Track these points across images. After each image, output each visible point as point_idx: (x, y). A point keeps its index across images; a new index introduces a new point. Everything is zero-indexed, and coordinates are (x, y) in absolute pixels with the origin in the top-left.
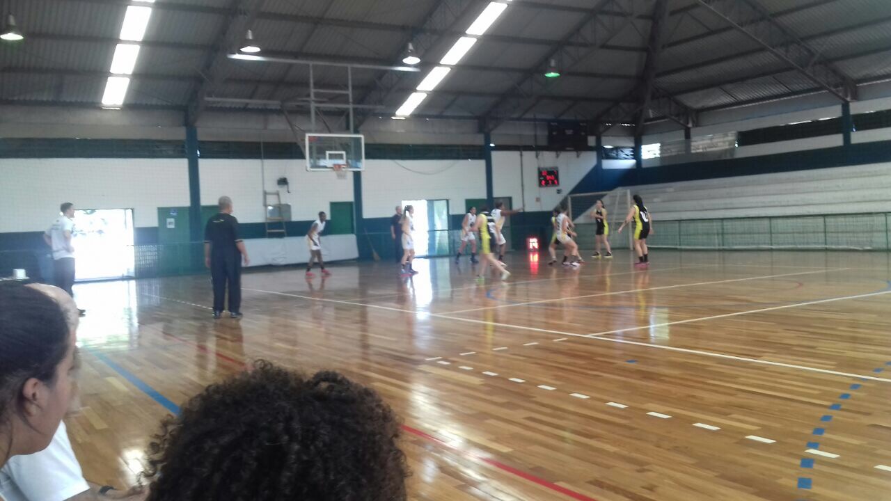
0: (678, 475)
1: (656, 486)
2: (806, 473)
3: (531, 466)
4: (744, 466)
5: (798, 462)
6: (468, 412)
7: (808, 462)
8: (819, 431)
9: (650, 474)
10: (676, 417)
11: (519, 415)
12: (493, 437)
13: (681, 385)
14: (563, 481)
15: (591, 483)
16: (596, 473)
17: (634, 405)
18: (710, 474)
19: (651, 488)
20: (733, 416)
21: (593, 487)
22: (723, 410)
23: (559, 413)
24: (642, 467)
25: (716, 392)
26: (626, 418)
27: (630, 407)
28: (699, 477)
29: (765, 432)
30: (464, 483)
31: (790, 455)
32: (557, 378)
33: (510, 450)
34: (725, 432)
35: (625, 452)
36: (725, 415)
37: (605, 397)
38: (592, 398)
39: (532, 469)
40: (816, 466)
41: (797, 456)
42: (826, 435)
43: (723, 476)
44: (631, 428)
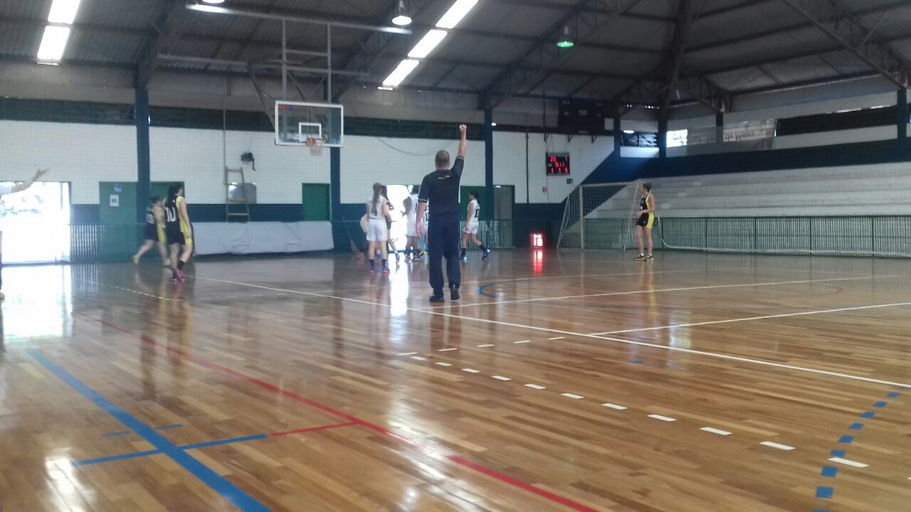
0: (677, 480)
1: (650, 491)
2: (827, 482)
3: (505, 467)
4: (756, 472)
5: (819, 470)
6: (441, 409)
7: (830, 471)
8: (846, 439)
9: (643, 478)
10: (681, 420)
11: (499, 414)
12: (465, 435)
13: (691, 387)
14: (542, 482)
15: (574, 485)
16: (583, 476)
17: (634, 406)
18: (714, 480)
19: (644, 493)
20: (749, 421)
21: (574, 489)
22: (738, 415)
24: (635, 470)
25: (731, 396)
26: (622, 419)
27: (629, 409)
28: (701, 482)
29: (783, 437)
30: (425, 482)
31: (811, 463)
32: (548, 377)
33: (485, 449)
34: (736, 437)
35: (617, 454)
36: (739, 419)
37: (600, 398)
38: (586, 399)
39: (507, 470)
40: (838, 475)
41: (818, 464)
42: (854, 443)
43: (729, 483)
44: (628, 431)
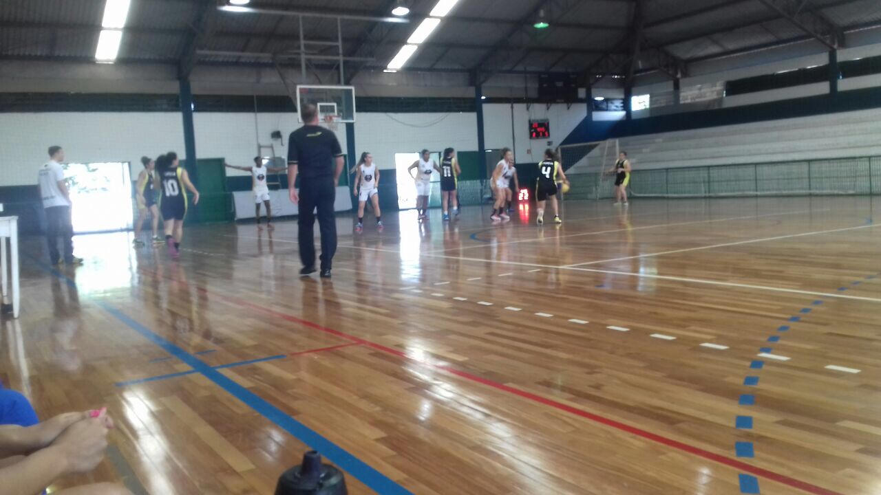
0: (626, 376)
1: (603, 385)
2: (754, 372)
3: (483, 371)
4: (694, 367)
5: (748, 364)
6: (433, 330)
7: (758, 364)
8: (774, 339)
9: (599, 376)
10: (634, 330)
11: (481, 331)
12: (451, 349)
13: (645, 304)
14: (513, 382)
15: (540, 383)
16: (544, 375)
17: (594, 320)
18: (658, 375)
19: (598, 387)
20: (693, 328)
21: (540, 386)
22: (683, 324)
23: (520, 328)
24: (592, 369)
25: (678, 309)
26: (583, 331)
27: (591, 323)
28: (647, 377)
29: (719, 339)
30: (414, 386)
31: (743, 358)
32: (525, 301)
33: (466, 359)
34: (680, 340)
35: (578, 358)
36: (683, 327)
37: (569, 315)
38: (555, 316)
39: (485, 374)
40: (764, 367)
41: (748, 359)
42: (780, 342)
43: (670, 376)
44: (589, 340)
